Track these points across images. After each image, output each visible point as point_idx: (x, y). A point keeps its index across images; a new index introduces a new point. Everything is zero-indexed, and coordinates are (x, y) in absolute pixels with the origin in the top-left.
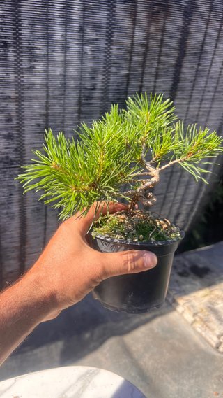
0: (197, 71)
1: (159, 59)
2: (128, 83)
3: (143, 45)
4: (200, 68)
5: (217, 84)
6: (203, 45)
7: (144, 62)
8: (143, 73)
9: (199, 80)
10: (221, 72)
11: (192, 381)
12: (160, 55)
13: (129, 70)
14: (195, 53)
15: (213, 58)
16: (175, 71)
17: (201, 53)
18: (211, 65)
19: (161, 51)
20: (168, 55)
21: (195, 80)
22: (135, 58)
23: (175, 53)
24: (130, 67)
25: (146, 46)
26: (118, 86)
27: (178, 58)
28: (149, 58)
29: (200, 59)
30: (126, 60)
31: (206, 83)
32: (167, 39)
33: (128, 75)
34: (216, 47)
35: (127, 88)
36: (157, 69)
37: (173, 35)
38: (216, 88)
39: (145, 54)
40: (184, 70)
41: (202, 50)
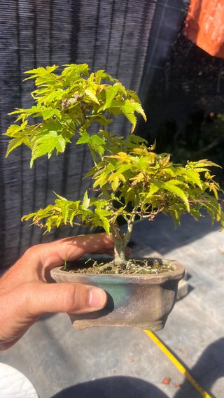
0: (95, 46)
1: (51, 34)
2: (19, 60)
3: (30, 18)
4: (98, 43)
5: (119, 60)
6: (98, 18)
7: (34, 36)
8: (35, 48)
9: (98, 55)
10: (121, 47)
11: (110, 352)
12: (51, 29)
13: (19, 46)
14: (91, 28)
15: (111, 33)
16: (72, 46)
17: (97, 28)
18: (110, 40)
19: (51, 24)
20: (60, 30)
21: (94, 55)
22: (23, 33)
23: (68, 26)
24: (19, 42)
25: (34, 19)
26: (8, 63)
27: (72, 32)
28: (39, 32)
29: (96, 33)
30: (13, 34)
31: (107, 59)
32: (56, 12)
33: (18, 51)
34: (112, 21)
35: (19, 66)
36: (50, 44)
37: (63, 8)
38: (118, 64)
39: (34, 28)
40: (81, 45)
41: (97, 24)
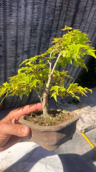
0: (82, 19)
1: (66, 13)
2: (52, 23)
3: (60, 6)
4: (84, 18)
5: (90, 25)
6: (86, 7)
7: (60, 14)
8: (59, 19)
9: (83, 23)
10: (92, 20)
11: (71, 144)
12: (67, 11)
13: (53, 18)
14: (82, 11)
15: (89, 14)
16: (73, 19)
17: (84, 11)
18: (88, 16)
19: (67, 9)
20: (70, 11)
21: (81, 23)
22: (56, 12)
23: (74, 10)
24: (54, 16)
25: (61, 7)
26: (48, 25)
27: (75, 13)
28: (62, 12)
29: (84, 13)
30: (52, 13)
31: (86, 25)
32: (70, 4)
33: (52, 20)
34: (91, 9)
35: (52, 26)
36: (65, 17)
37: (73, 2)
38: (89, 27)
39: (61, 10)
40: (77, 18)
41: (85, 10)
